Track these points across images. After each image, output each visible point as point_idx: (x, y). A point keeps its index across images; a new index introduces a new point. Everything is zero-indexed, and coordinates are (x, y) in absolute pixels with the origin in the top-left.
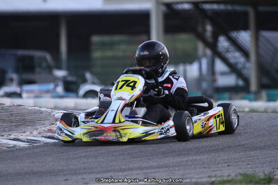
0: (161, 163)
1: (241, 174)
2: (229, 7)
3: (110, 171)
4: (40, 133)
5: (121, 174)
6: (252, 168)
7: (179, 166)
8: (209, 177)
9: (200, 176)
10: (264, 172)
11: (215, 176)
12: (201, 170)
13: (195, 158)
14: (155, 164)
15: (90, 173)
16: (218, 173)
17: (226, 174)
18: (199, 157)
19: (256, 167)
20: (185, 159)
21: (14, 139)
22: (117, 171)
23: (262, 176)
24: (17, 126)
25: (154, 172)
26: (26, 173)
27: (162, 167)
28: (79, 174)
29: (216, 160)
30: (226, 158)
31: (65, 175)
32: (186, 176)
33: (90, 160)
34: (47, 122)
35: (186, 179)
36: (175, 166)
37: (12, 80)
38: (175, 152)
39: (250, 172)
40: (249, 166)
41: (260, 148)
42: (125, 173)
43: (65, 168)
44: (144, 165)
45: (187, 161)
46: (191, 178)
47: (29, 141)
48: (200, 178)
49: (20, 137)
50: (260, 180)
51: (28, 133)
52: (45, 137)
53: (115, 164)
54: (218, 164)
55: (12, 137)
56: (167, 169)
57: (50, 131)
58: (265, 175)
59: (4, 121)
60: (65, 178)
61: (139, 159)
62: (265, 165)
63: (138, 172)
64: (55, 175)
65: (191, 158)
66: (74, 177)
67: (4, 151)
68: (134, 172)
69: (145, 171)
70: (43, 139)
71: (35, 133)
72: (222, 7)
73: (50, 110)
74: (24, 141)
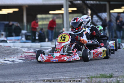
0: (67, 70)
1: (100, 74)
2: (98, 2)
3: (47, 73)
4: (17, 58)
5: (51, 74)
6: (104, 72)
7: (75, 71)
8: (87, 75)
9: (84, 75)
10: (109, 74)
11: (89, 75)
12: (84, 73)
13: (81, 68)
14: (65, 70)
15: (39, 74)
16: (91, 74)
17: (94, 74)
18: (83, 68)
19: (107, 71)
20: (77, 68)
21: (7, 61)
22: (49, 73)
23: (108, 75)
24: (8, 55)
25: (65, 74)
26: (12, 74)
27: (68, 72)
28: (34, 74)
29: (90, 69)
30: (94, 68)
31: (28, 75)
32: (77, 75)
33: (38, 69)
34: (20, 53)
35: (78, 76)
36: (73, 71)
37: (2, 35)
38: (73, 65)
39: (103, 73)
40: (103, 71)
41: (108, 64)
42: (53, 74)
43: (28, 72)
44: (61, 71)
45: (78, 69)
46: (79, 76)
47: (13, 61)
48: (83, 76)
49: (9, 60)
50: (108, 76)
51: (12, 58)
52: (20, 59)
53: (49, 70)
54: (91, 70)
55: (6, 59)
56: (70, 72)
57: (21, 57)
58: (110, 74)
59: (2, 53)
60: (28, 76)
61: (58, 68)
62: (110, 71)
63: (58, 73)
64: (25, 75)
65: (80, 68)
66: (32, 76)
67: (3, 65)
68: (57, 74)
69: (61, 73)
70: (19, 60)
71: (15, 58)
72: (95, 2)
73: (21, 48)
74: (11, 61)
